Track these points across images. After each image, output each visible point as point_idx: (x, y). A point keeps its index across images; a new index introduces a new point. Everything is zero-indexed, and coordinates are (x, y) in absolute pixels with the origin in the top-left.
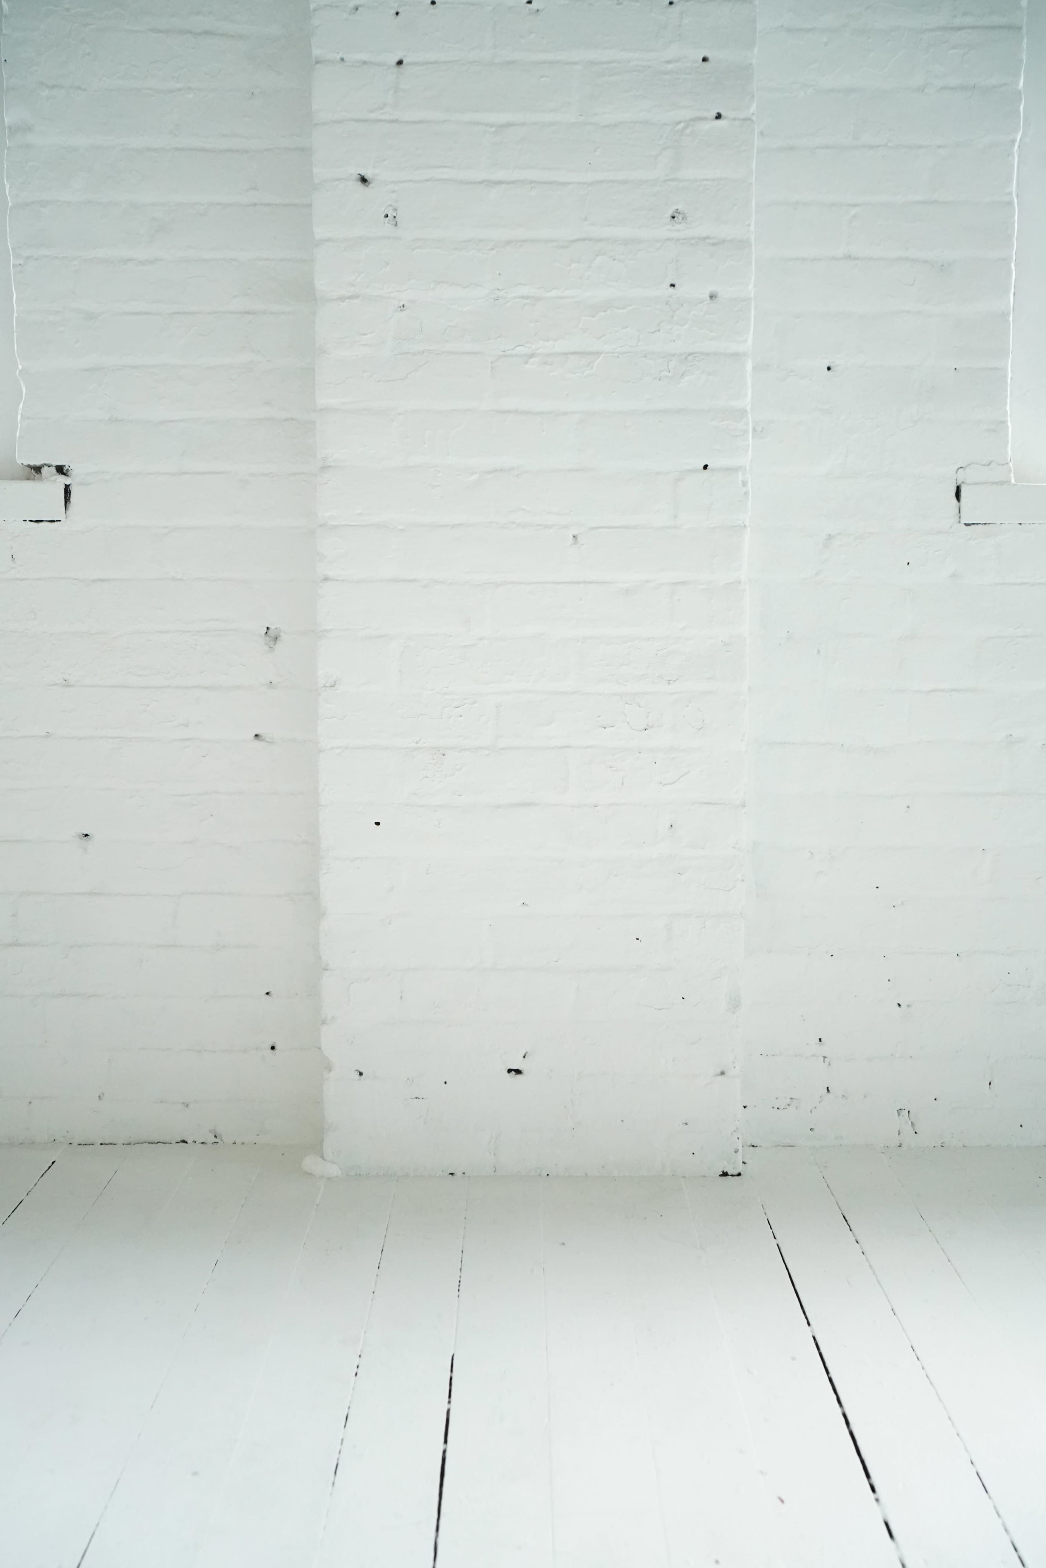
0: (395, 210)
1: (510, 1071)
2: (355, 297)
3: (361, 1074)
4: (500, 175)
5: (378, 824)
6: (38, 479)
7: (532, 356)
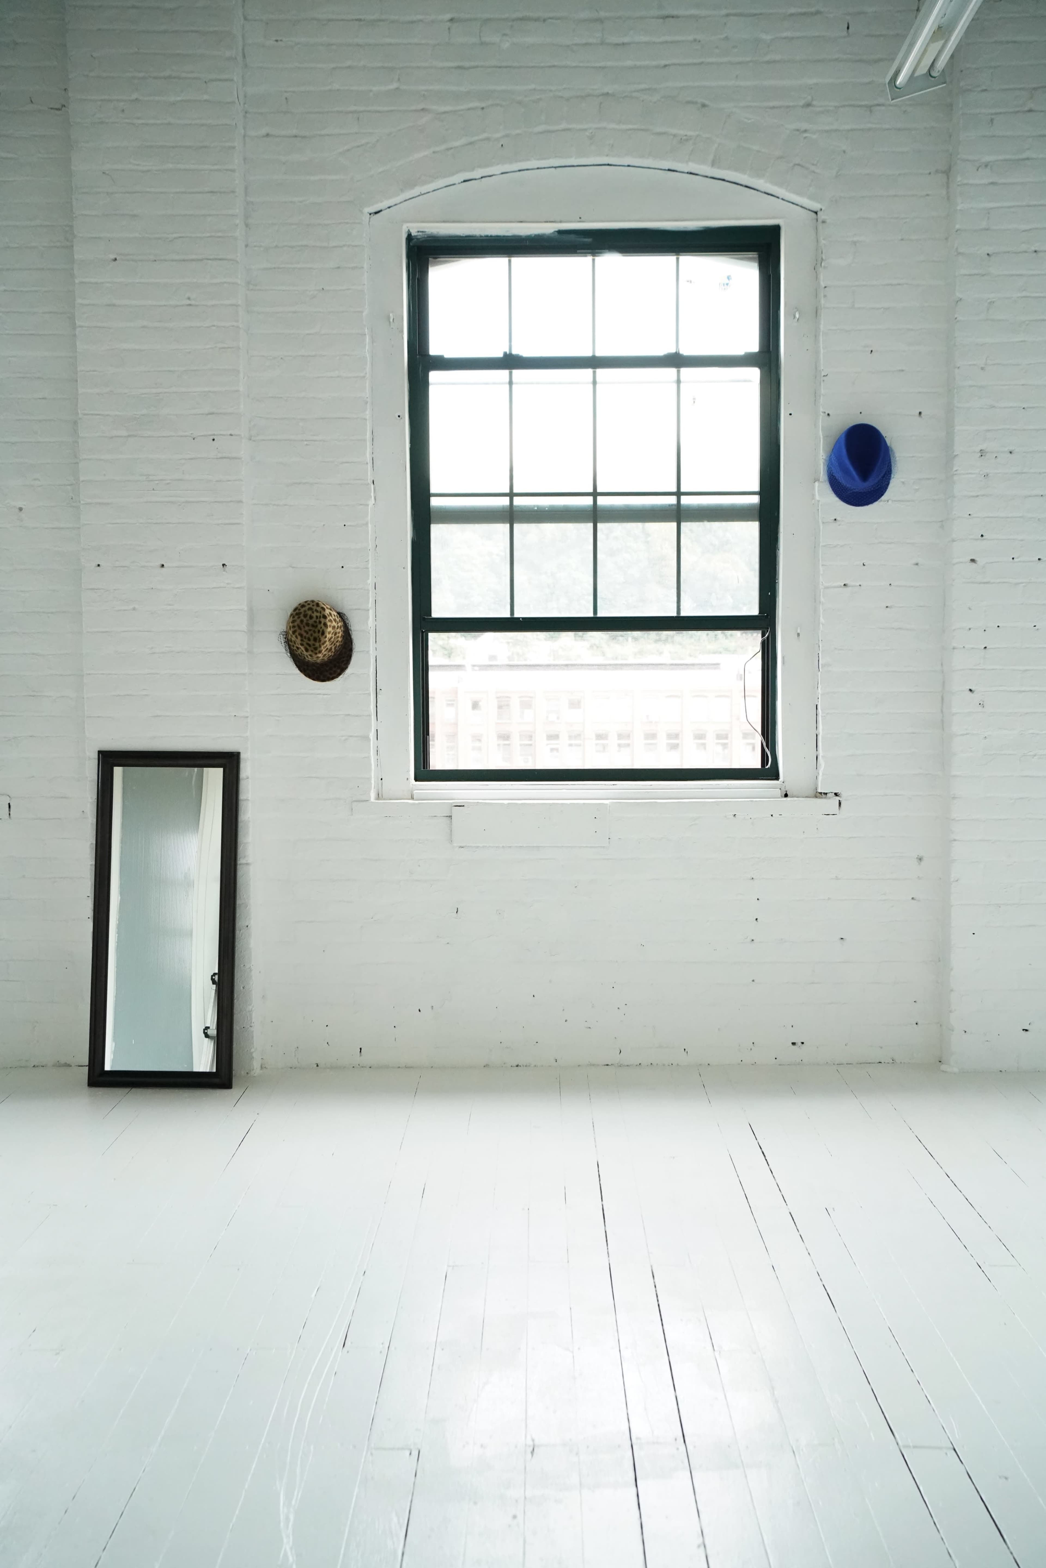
0: (983, 702)
1: (1023, 1030)
2: (967, 734)
3: (965, 1032)
4: (1023, 689)
5: (974, 934)
6: (825, 798)
7: (1035, 755)
